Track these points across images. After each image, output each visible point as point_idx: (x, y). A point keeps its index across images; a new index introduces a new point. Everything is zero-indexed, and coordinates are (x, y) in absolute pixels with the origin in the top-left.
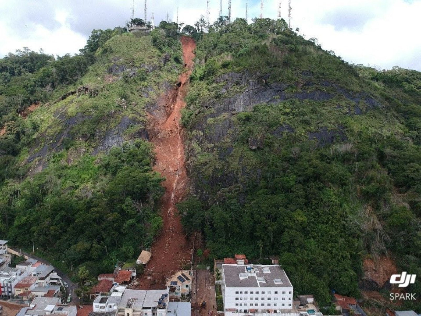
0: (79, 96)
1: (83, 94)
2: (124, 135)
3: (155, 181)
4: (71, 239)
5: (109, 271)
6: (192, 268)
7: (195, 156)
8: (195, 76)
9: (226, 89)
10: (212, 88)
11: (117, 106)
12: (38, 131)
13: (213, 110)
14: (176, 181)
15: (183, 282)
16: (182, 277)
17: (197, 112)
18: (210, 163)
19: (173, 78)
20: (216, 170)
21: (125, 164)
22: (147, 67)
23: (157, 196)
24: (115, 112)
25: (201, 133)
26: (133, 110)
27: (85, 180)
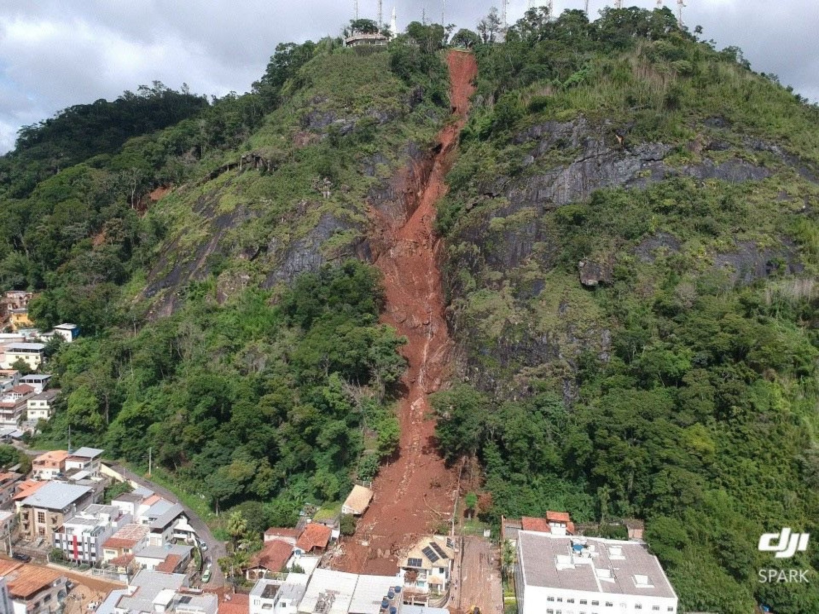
0: (243, 171)
1: (250, 169)
2: (324, 249)
3: (385, 345)
4: (219, 454)
5: (288, 523)
6: (453, 532)
7: (464, 297)
8: (471, 132)
9: (535, 157)
10: (505, 154)
11: (313, 193)
12: (163, 239)
13: (505, 202)
14: (426, 346)
15: (433, 561)
16: (432, 551)
17: (469, 205)
18: (497, 312)
19: (426, 135)
20: (508, 327)
21: (327, 308)
22: (376, 115)
23: (389, 376)
24: (308, 204)
25: (476, 249)
26: (342, 200)
27: (251, 334)
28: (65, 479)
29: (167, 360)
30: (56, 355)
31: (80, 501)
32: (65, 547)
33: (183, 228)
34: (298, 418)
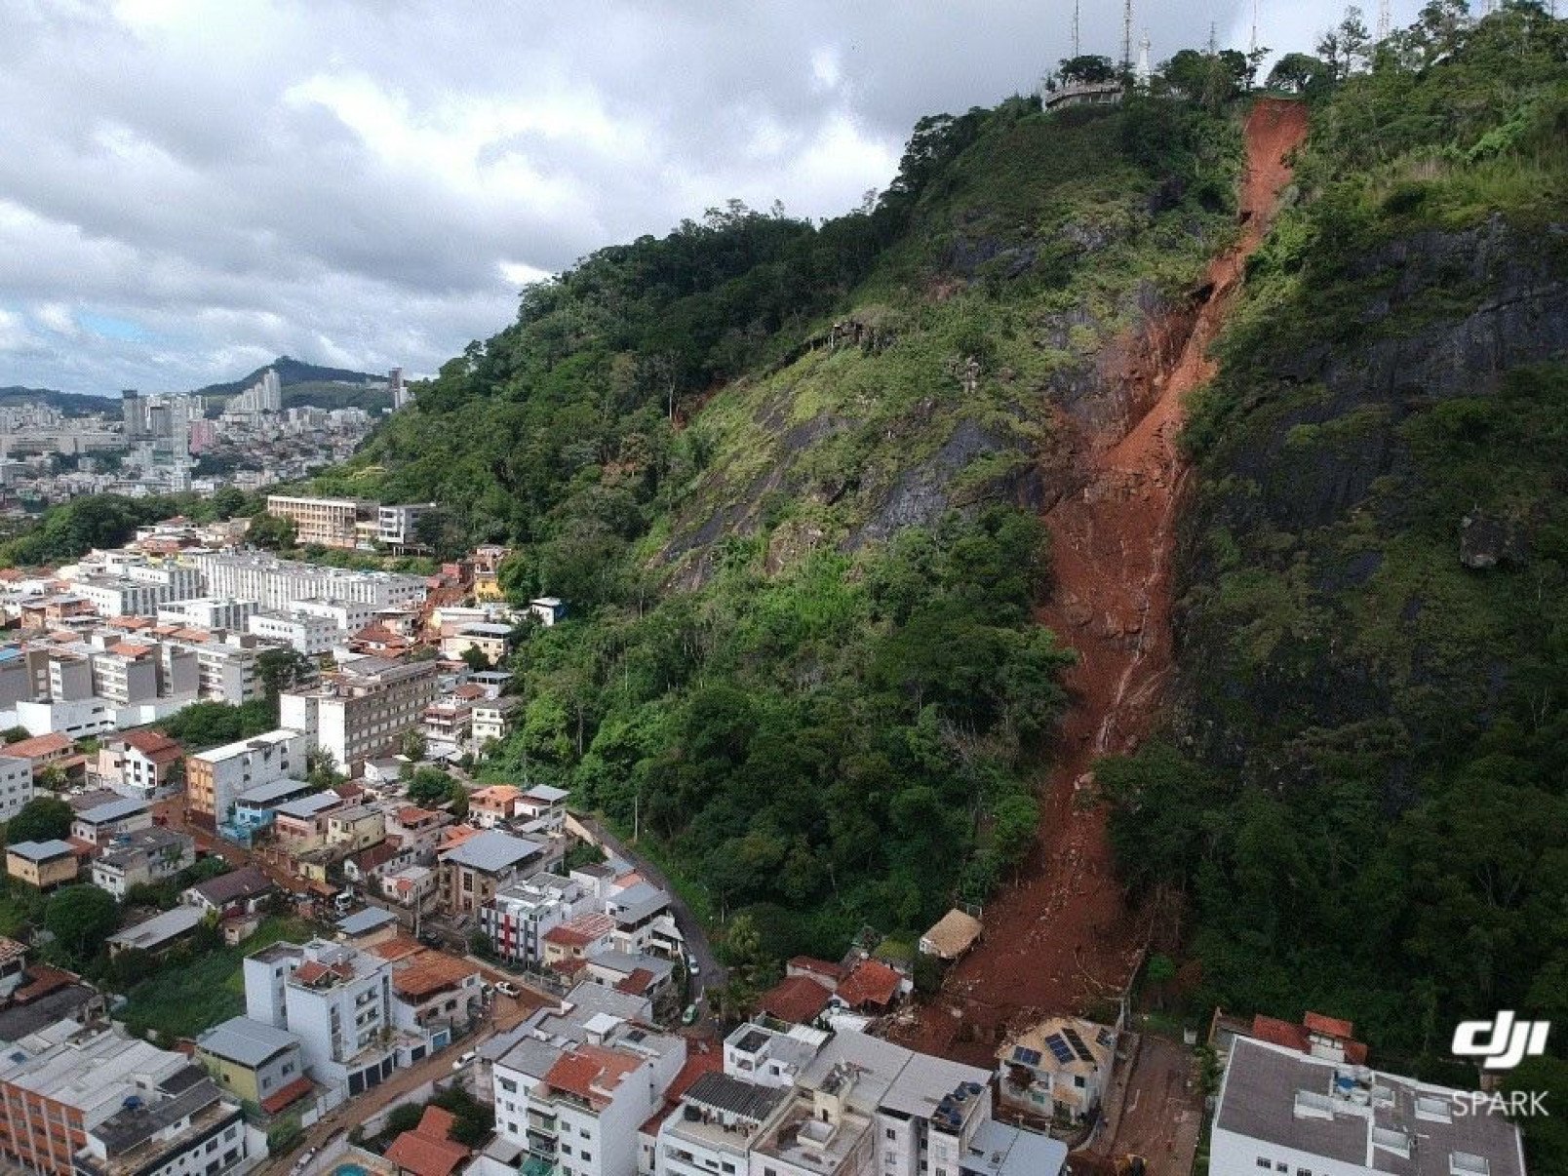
0: (835, 351)
1: (846, 348)
2: (955, 486)
3: (1031, 662)
4: (730, 817)
5: (830, 954)
6: (1120, 1020)
7: (1212, 582)
8: (1270, 258)
9: (1391, 302)
10: (1328, 299)
11: (946, 385)
12: (705, 468)
13: (1321, 391)
14: (1127, 673)
15: (1063, 1061)
16: (1063, 1043)
17: (1249, 400)
18: (1269, 614)
19: (1183, 268)
21: (939, 588)
22: (1079, 237)
23: (1029, 719)
24: (936, 405)
25: (1253, 487)
26: (998, 395)
27: (809, 629)
28: (510, 829)
29: (677, 663)
30: (525, 644)
31: (523, 863)
32: (493, 933)
33: (735, 449)
34: (854, 772)
